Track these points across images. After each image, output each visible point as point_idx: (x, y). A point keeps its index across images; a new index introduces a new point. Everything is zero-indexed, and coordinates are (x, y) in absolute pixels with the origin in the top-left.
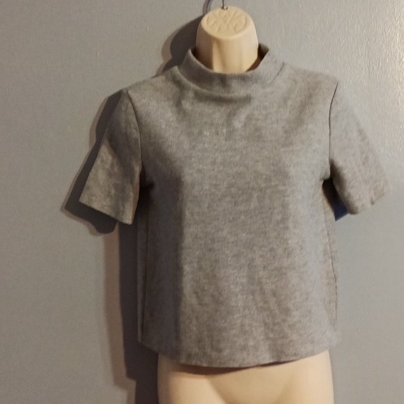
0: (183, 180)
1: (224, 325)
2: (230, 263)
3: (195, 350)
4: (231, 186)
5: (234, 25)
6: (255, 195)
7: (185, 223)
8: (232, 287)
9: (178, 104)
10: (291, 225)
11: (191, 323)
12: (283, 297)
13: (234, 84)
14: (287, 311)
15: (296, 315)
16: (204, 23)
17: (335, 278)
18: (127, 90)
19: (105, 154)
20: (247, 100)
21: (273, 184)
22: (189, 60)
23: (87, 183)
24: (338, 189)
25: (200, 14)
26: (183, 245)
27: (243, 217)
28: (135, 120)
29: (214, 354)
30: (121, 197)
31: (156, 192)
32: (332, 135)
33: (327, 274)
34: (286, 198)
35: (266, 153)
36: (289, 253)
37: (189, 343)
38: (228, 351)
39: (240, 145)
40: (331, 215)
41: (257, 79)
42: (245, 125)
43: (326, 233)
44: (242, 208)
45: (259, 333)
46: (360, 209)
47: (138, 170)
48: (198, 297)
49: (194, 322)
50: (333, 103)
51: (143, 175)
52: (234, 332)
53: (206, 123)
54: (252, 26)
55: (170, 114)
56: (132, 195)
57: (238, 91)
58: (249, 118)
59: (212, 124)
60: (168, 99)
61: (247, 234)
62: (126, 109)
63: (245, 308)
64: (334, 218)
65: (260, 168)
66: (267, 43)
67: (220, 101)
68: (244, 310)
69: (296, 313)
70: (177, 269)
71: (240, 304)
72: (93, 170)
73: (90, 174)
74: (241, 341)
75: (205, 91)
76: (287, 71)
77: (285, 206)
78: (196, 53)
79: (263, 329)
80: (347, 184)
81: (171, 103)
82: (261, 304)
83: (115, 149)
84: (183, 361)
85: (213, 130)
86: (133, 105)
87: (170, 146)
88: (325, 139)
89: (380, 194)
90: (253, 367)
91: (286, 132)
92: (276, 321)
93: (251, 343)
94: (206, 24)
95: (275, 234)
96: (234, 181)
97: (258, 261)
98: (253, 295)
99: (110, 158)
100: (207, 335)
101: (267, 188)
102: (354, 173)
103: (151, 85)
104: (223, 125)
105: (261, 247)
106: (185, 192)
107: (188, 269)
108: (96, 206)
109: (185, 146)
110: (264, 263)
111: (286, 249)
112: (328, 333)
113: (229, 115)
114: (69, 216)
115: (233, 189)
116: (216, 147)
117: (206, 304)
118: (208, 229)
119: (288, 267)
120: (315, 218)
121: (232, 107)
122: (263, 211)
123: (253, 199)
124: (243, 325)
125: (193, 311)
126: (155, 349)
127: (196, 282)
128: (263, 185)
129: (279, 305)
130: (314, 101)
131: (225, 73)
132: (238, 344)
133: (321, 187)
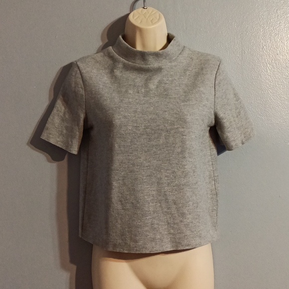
0: (114, 122)
1: (140, 224)
2: (145, 181)
3: (119, 241)
4: (146, 127)
5: (151, 19)
6: (163, 134)
7: (115, 152)
8: (146, 197)
9: (112, 72)
10: (187, 155)
11: (117, 222)
12: (180, 205)
13: (151, 59)
14: (183, 215)
15: (189, 218)
16: (131, 17)
17: (217, 194)
18: (77, 61)
19: (60, 106)
20: (159, 69)
21: (176, 127)
22: (120, 42)
23: (47, 125)
24: (219, 133)
25: (128, 12)
26: (113, 168)
27: (154, 149)
28: (81, 82)
29: (132, 244)
30: (70, 135)
31: (94, 133)
32: (216, 96)
33: (211, 191)
34: (185, 137)
35: (171, 106)
36: (185, 175)
37: (115, 237)
38: (142, 242)
40: (215, 151)
41: (166, 56)
42: (157, 87)
43: (211, 163)
44: (153, 143)
45: (163, 229)
46: (234, 147)
47: (82, 116)
48: (122, 204)
49: (119, 221)
50: (218, 74)
51: (86, 120)
52: (146, 228)
53: (130, 85)
54: (163, 21)
55: (106, 78)
56: (78, 134)
57: (153, 63)
58: (160, 82)
59: (135, 86)
60: (105, 69)
61: (157, 161)
62: (76, 74)
63: (154, 212)
64: (216, 153)
65: (167, 116)
66: (173, 33)
67: (140, 70)
68: (154, 213)
70: (109, 184)
71: (151, 209)
72: (51, 117)
73: (49, 119)
74: (151, 235)
75: (130, 63)
76: (186, 52)
77: (183, 142)
78: (124, 38)
79: (166, 227)
80: (226, 130)
81: (107, 71)
82: (165, 210)
83: (66, 102)
84: (111, 249)
85: (135, 90)
86: (80, 72)
87: (106, 100)
88: (212, 98)
89: (247, 138)
91: (185, 92)
92: (176, 221)
93: (158, 237)
94: (132, 18)
95: (176, 161)
96: (149, 124)
97: (165, 180)
98: (160, 203)
99: (63, 108)
100: (128, 231)
101: (171, 129)
102: (231, 122)
103: (93, 58)
104: (142, 86)
105: (167, 170)
106: (115, 131)
107: (116, 185)
108: (52, 141)
109: (116, 100)
110: (169, 181)
111: (183, 172)
112: (211, 231)
113: (147, 80)
114: (33, 149)
115: (148, 130)
116: (137, 101)
117: (127, 209)
118: (130, 157)
119: (185, 185)
120: (204, 152)
121: (148, 74)
122: (169, 145)
123: (162, 137)
124: (153, 224)
125: (118, 214)
126: (91, 242)
127: (121, 194)
128: (169, 128)
129: (178, 210)
130: (204, 72)
131: (144, 51)
132: (149, 237)
133: (208, 132)
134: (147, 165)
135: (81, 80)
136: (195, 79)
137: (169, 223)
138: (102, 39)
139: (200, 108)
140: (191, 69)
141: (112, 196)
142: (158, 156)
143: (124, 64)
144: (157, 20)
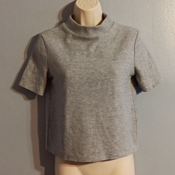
1: (84, 143)
2: (88, 114)
3: (71, 154)
4: (88, 78)
5: (91, 4)
6: (100, 83)
8: (88, 125)
9: (65, 40)
10: (116, 97)
11: (69, 141)
12: (112, 130)
13: (91, 31)
14: (113, 136)
15: (118, 138)
16: (77, 3)
17: (136, 121)
18: (41, 33)
19: (31, 63)
20: (97, 39)
21: (108, 78)
22: (70, 20)
23: (23, 76)
24: (138, 80)
27: (94, 93)
29: (80, 156)
30: (38, 83)
31: (54, 81)
32: (135, 56)
33: (133, 119)
34: (114, 84)
35: (105, 63)
36: (115, 110)
37: (68, 151)
38: (86, 154)
39: (93, 59)
40: (135, 92)
41: (101, 29)
42: (95, 50)
43: (132, 100)
44: (93, 89)
45: (100, 146)
46: (148, 89)
47: (46, 70)
48: (73, 130)
49: (71, 141)
50: (136, 41)
51: (48, 73)
52: (89, 146)
53: (77, 49)
54: (99, 5)
55: (61, 45)
56: (43, 82)
57: (92, 34)
58: (97, 47)
59: (80, 50)
60: (60, 38)
61: (96, 101)
62: (41, 42)
63: (94, 135)
64: (136, 93)
65: (102, 70)
66: (106, 13)
67: (84, 39)
69: (117, 137)
70: (63, 117)
71: (92, 133)
72: (25, 71)
73: (24, 72)
75: (77, 34)
76: (115, 27)
77: (113, 88)
78: (73, 17)
79: (102, 144)
80: (142, 78)
81: (62, 40)
82: (102, 133)
83: (36, 61)
84: (66, 159)
85: (81, 53)
86: (44, 41)
87: (61, 60)
88: (132, 57)
89: (157, 83)
90: (98, 162)
91: (114, 54)
92: (109, 141)
93: (97, 151)
95: (109, 101)
96: (90, 76)
97: (101, 113)
98: (98, 129)
99: (33, 65)
100: (77, 147)
101: (105, 80)
102: (145, 73)
103: (52, 31)
104: (85, 50)
105: (102, 107)
106: (67, 81)
107: (68, 117)
108: (27, 87)
109: (67, 60)
110: (103, 114)
111: (113, 108)
112: (132, 146)
113: (88, 46)
114: (14, 92)
115: (89, 80)
116: (82, 60)
117: (76, 133)
118: (77, 98)
119: (114, 116)
120: (127, 93)
121: (89, 42)
122: (103, 90)
123: (98, 85)
124: (93, 143)
125: (70, 136)
126: (53, 153)
127: (72, 123)
128: (103, 78)
129: (110, 133)
130: (127, 40)
131: (86, 26)
132: (91, 151)
133: (130, 79)
134: (89, 103)
135: (44, 46)
136: (121, 45)
137: (104, 142)
138: (59, 18)
139: (125, 65)
140: (118, 38)
141: (66, 124)
142: (96, 97)
143: (73, 35)
144: (94, 5)
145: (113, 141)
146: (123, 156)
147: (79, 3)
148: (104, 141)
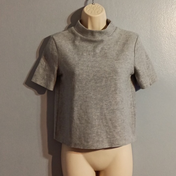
0: (75, 73)
1: (90, 132)
3: (78, 142)
4: (94, 76)
5: (97, 11)
6: (104, 79)
7: (75, 90)
8: (94, 116)
9: (74, 42)
10: (118, 92)
11: (77, 131)
12: (114, 121)
13: (97, 35)
14: (115, 127)
15: (119, 128)
16: (85, 9)
17: (135, 115)
18: (53, 35)
19: (43, 62)
20: (102, 41)
21: (111, 75)
22: (78, 25)
23: (35, 73)
24: (137, 78)
25: (83, 6)
26: (74, 99)
27: (99, 89)
28: (56, 49)
29: (85, 144)
30: (49, 79)
31: (63, 78)
32: (135, 57)
33: (132, 113)
34: (116, 81)
35: (109, 63)
37: (75, 140)
38: (91, 142)
39: (98, 59)
40: (134, 89)
41: (106, 33)
42: (101, 52)
43: (132, 96)
44: (98, 85)
45: (104, 135)
46: (145, 87)
47: (56, 68)
48: (80, 120)
49: (78, 130)
50: (136, 44)
51: (58, 71)
52: (94, 135)
53: (85, 50)
55: (70, 46)
56: (54, 79)
57: (98, 37)
58: (102, 49)
59: (87, 51)
60: (70, 40)
61: (100, 95)
62: (52, 44)
63: (98, 125)
64: (135, 90)
65: (107, 69)
67: (91, 41)
68: (98, 126)
70: (72, 109)
71: (97, 123)
72: (38, 68)
73: (36, 70)
74: (97, 139)
75: (85, 37)
76: (118, 31)
77: (116, 84)
78: (81, 21)
80: (141, 77)
81: (71, 42)
82: (105, 124)
83: (47, 60)
84: (73, 146)
85: (88, 53)
86: (55, 42)
87: (70, 59)
88: (133, 58)
89: (154, 81)
91: (117, 55)
92: (111, 131)
93: (101, 139)
95: (112, 95)
96: (96, 74)
97: (105, 107)
98: (102, 120)
99: (45, 63)
100: (83, 136)
101: (109, 77)
102: (144, 72)
103: (62, 34)
104: (92, 51)
105: (106, 101)
106: (76, 78)
107: (76, 109)
108: (38, 83)
109: (76, 59)
110: (107, 107)
111: (116, 102)
112: (131, 136)
113: (94, 47)
115: (95, 77)
116: (89, 60)
117: (83, 123)
118: (84, 93)
119: (117, 109)
120: (128, 90)
121: (95, 44)
122: (107, 86)
124: (97, 132)
125: (77, 126)
126: (61, 142)
127: (79, 114)
128: (107, 76)
129: (112, 124)
130: (128, 43)
131: (93, 30)
132: (95, 140)
133: (130, 78)
134: (94, 97)
135: (55, 47)
136: (123, 47)
138: (68, 22)
139: (126, 64)
140: (120, 41)
141: (74, 115)
142: (101, 92)
143: (81, 38)
144: (101, 12)
145: (114, 131)
146: (123, 144)
147: (87, 10)
148: (107, 131)
